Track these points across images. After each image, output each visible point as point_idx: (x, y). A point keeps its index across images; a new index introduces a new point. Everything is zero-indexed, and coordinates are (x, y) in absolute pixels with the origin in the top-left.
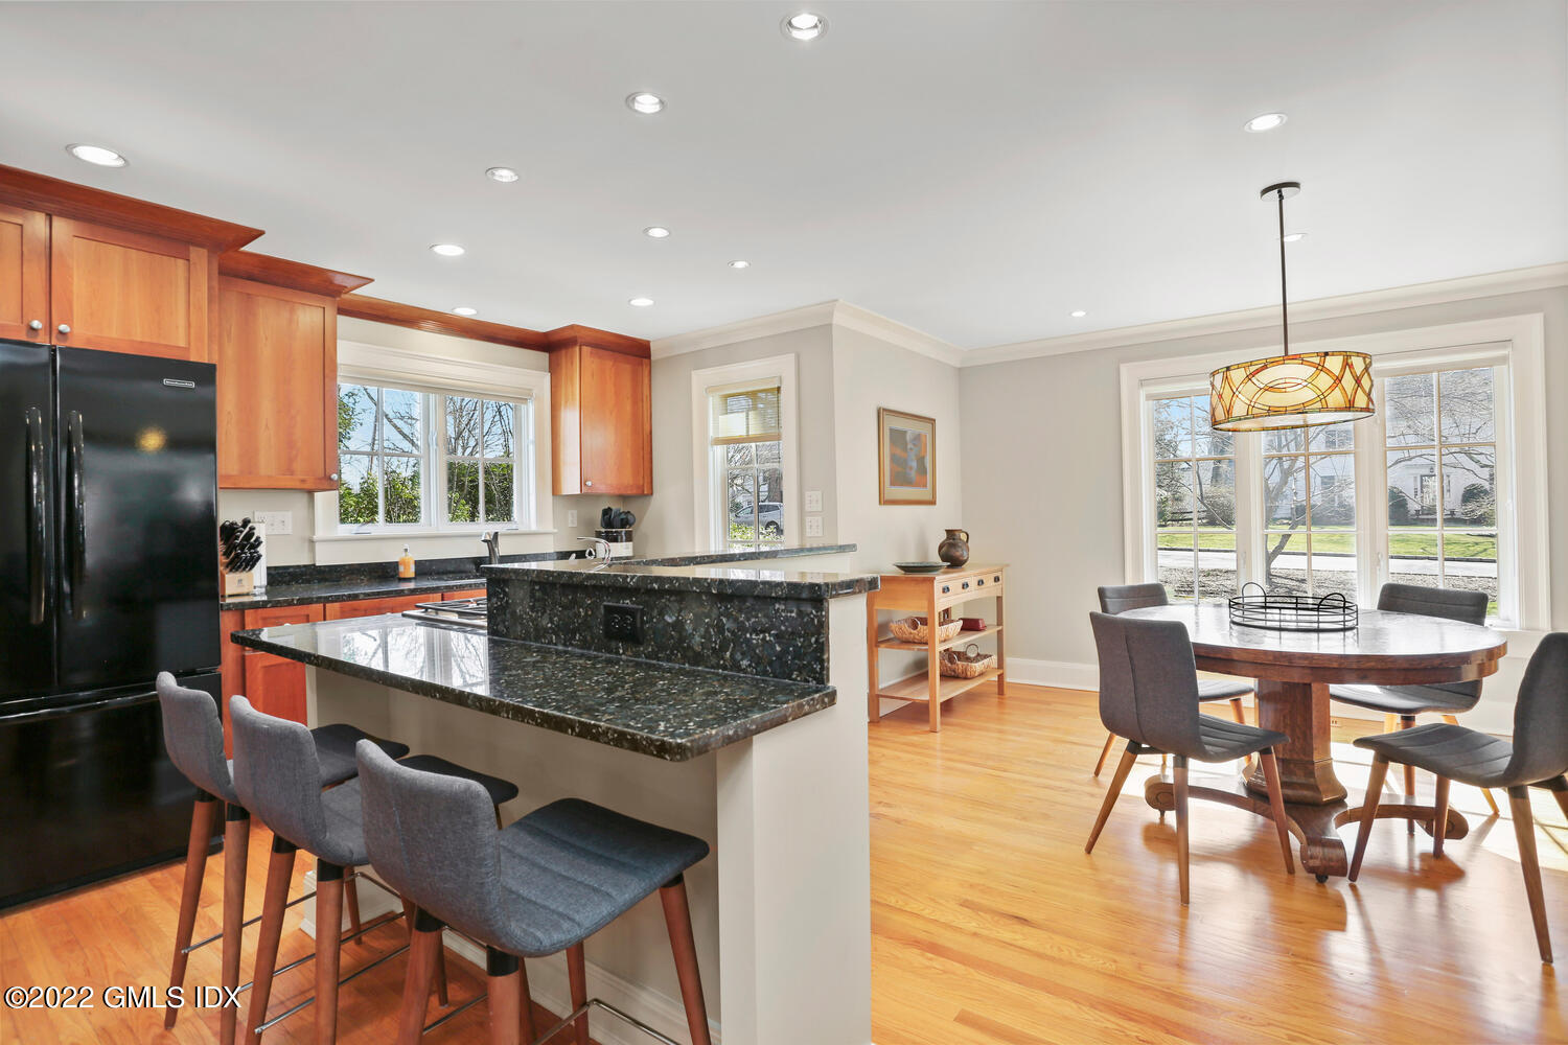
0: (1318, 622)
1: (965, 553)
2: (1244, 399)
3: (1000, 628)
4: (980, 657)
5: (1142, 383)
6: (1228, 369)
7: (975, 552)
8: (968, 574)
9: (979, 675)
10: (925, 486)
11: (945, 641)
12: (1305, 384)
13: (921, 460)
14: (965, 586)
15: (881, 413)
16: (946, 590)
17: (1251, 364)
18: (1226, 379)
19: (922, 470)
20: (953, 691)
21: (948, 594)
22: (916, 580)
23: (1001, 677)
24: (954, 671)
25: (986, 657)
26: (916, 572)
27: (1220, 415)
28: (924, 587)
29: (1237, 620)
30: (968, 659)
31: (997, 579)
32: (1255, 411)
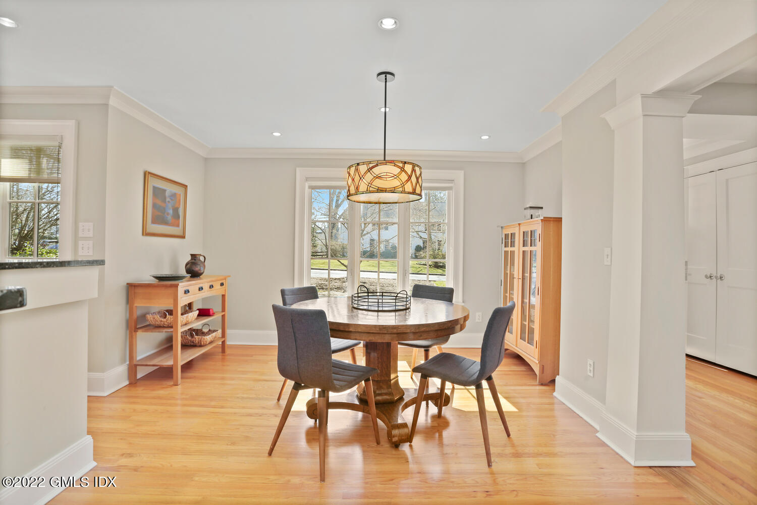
0: (396, 306)
1: (202, 269)
2: (365, 182)
3: (223, 313)
4: (210, 332)
5: (307, 179)
6: (358, 164)
7: (210, 269)
8: (203, 282)
9: (209, 343)
10: (178, 226)
11: (186, 324)
12: (395, 177)
13: (176, 210)
14: (201, 289)
15: (147, 174)
16: (187, 292)
17: (370, 163)
18: (357, 170)
19: (176, 216)
20: (190, 356)
21: (188, 294)
22: (166, 286)
23: (223, 342)
24: (193, 342)
25: (214, 331)
26: (167, 281)
27: (353, 191)
28: (171, 291)
29: (355, 306)
30: (203, 334)
31: (222, 284)
32: (371, 189)
